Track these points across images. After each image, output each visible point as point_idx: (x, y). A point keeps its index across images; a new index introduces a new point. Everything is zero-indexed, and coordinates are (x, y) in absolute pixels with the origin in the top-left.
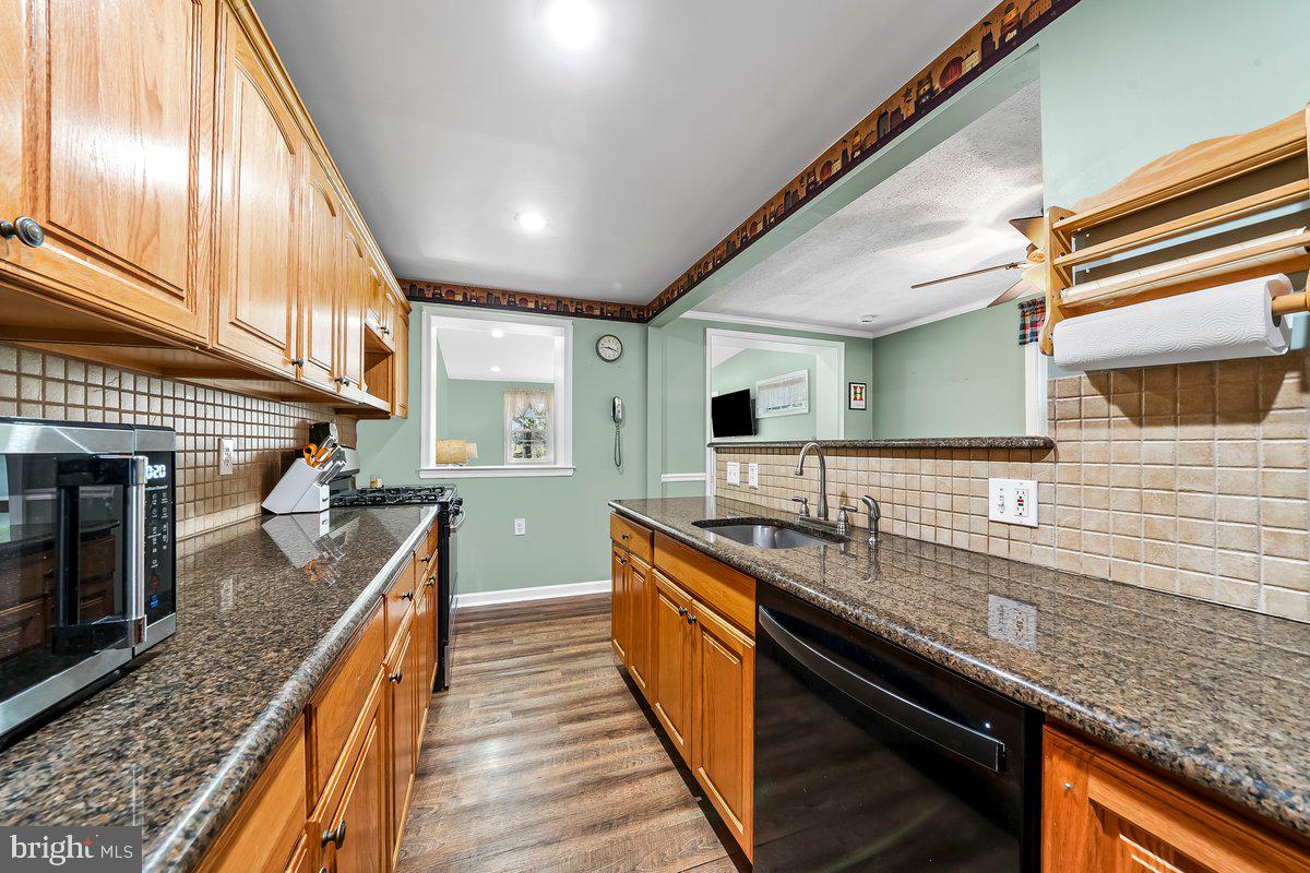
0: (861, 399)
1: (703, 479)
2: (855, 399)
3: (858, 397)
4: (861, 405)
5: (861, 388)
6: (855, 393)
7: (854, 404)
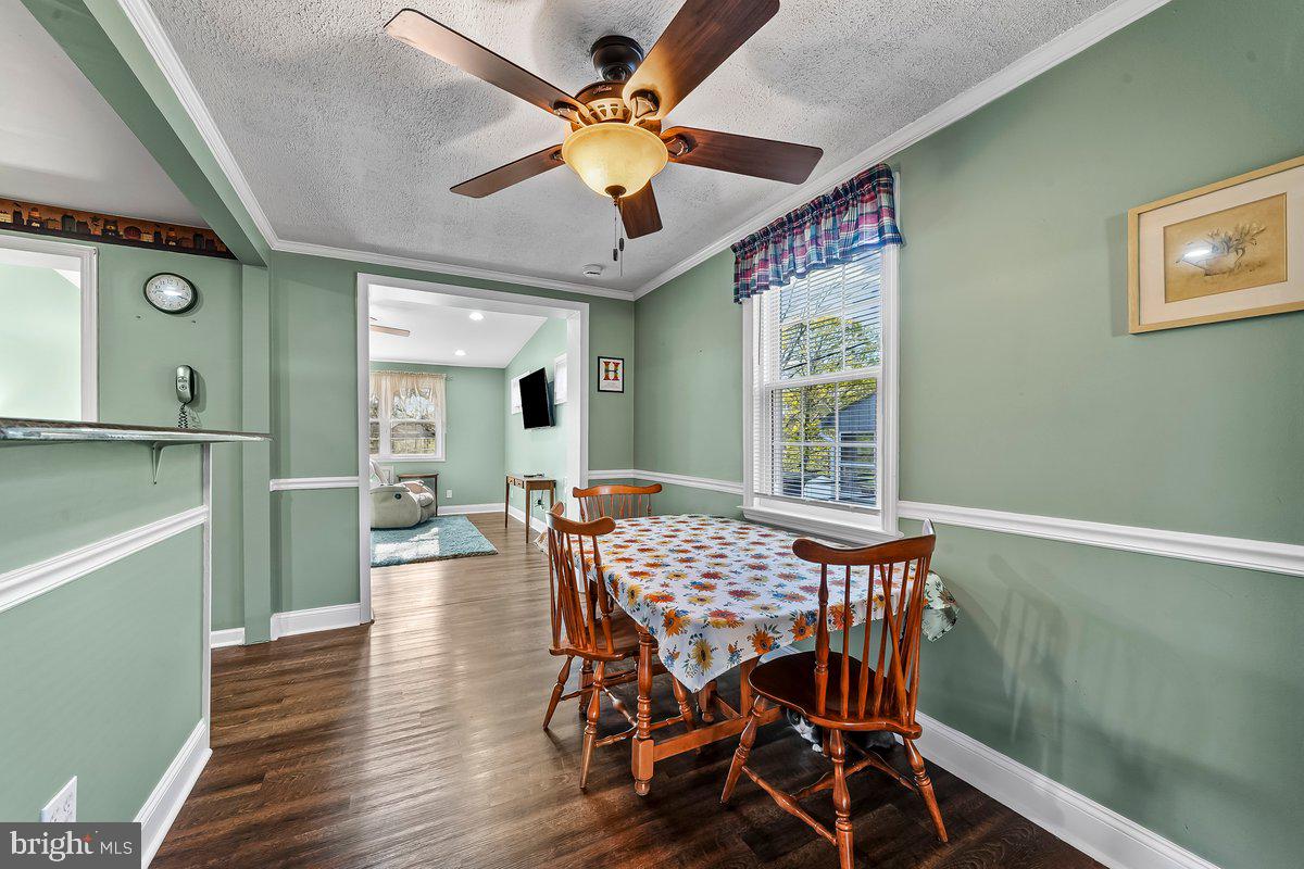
0: (616, 378)
1: (354, 485)
2: (607, 378)
3: (611, 375)
4: (618, 386)
5: (616, 365)
6: (607, 371)
7: (604, 385)
